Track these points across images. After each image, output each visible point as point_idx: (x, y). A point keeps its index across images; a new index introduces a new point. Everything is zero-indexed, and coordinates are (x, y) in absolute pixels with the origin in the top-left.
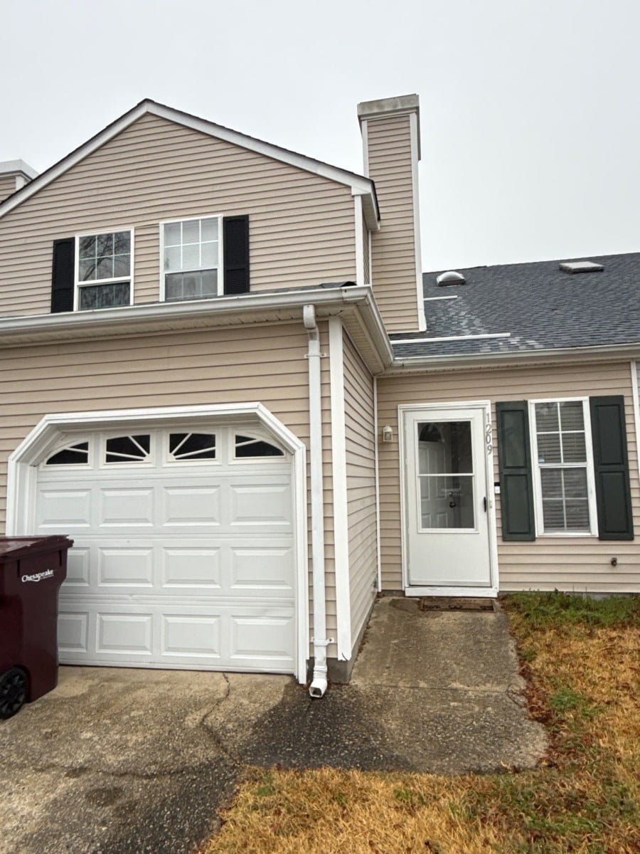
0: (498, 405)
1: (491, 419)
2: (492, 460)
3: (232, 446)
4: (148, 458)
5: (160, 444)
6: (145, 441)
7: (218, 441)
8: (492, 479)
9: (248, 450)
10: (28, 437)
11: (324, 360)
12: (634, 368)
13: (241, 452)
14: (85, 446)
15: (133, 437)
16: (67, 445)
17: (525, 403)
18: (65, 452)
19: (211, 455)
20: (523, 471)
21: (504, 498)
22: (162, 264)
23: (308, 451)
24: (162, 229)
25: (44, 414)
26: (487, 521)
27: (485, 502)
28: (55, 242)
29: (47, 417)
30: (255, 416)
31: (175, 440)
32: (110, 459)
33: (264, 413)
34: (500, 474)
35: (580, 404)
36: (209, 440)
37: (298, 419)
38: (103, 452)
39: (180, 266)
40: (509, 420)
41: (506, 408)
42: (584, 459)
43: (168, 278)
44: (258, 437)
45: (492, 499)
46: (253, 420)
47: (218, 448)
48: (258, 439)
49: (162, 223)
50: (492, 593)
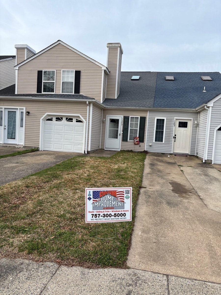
0: (124, 117)
1: (123, 119)
2: (122, 127)
3: (76, 120)
4: (62, 121)
5: (64, 119)
6: (62, 118)
7: (73, 119)
8: (121, 130)
9: (78, 121)
10: (44, 116)
11: (89, 109)
12: (148, 112)
13: (77, 121)
14: (52, 118)
15: (60, 118)
16: (49, 118)
17: (129, 117)
18: (49, 119)
19: (72, 121)
20: (127, 129)
21: (123, 134)
22: (61, 79)
23: (86, 122)
24: (62, 71)
25: (46, 113)
26: (120, 137)
27: (120, 134)
28: (38, 71)
29: (47, 113)
30: (79, 116)
31: (67, 119)
32: (56, 121)
33: (80, 116)
34: (123, 129)
35: (138, 118)
36: (72, 119)
37: (85, 117)
38: (55, 119)
39: (66, 80)
40: (126, 120)
41: (126, 117)
42: (138, 128)
43: (63, 83)
44: (79, 119)
45: (121, 134)
46: (79, 117)
47: (73, 120)
48: (79, 120)
49: (62, 70)
50: (119, 150)
